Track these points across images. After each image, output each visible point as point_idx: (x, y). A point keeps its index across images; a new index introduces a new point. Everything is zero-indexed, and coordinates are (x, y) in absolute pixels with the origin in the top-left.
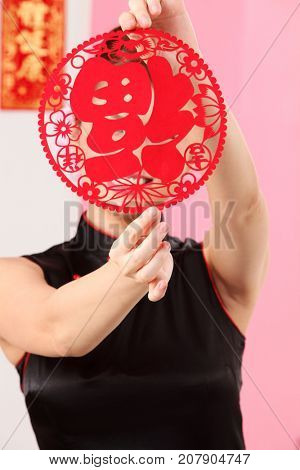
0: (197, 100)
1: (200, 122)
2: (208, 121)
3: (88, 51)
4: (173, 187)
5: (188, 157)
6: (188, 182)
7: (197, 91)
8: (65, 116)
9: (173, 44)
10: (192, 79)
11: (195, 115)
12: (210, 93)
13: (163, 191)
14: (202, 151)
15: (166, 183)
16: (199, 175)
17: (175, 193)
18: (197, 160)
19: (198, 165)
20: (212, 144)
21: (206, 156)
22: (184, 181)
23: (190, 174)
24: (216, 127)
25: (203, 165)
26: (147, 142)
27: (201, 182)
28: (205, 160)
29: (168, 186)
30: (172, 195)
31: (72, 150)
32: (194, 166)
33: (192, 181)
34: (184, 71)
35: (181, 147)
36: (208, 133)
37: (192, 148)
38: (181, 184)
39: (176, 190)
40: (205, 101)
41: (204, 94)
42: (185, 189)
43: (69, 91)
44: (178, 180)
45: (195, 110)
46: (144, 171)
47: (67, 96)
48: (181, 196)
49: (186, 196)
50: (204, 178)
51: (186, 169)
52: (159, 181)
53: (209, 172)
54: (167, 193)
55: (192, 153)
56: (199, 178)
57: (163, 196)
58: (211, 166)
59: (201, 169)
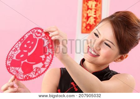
0: (46, 56)
1: (43, 62)
2: (45, 63)
6: (30, 77)
7: (47, 54)
9: (48, 38)
10: (48, 50)
11: (43, 60)
12: (50, 56)
13: (22, 76)
14: (39, 70)
15: (24, 74)
16: (34, 76)
17: (25, 78)
18: (36, 72)
20: (43, 70)
21: (39, 72)
22: (29, 76)
23: (32, 75)
24: (46, 66)
25: (37, 74)
26: (26, 61)
27: (33, 78)
29: (24, 75)
30: (23, 78)
32: (34, 73)
33: (31, 77)
34: (47, 46)
35: (34, 66)
36: (44, 66)
37: (37, 68)
38: (28, 76)
39: (25, 77)
40: (48, 57)
41: (48, 55)
42: (28, 78)
44: (27, 75)
45: (44, 58)
46: (21, 68)
47: (22, 42)
48: (25, 79)
49: (27, 80)
50: (35, 78)
51: (32, 73)
52: (23, 72)
53: (37, 77)
54: (22, 77)
55: (36, 69)
56: (33, 77)
57: (21, 77)
58: (39, 75)
59: (35, 75)
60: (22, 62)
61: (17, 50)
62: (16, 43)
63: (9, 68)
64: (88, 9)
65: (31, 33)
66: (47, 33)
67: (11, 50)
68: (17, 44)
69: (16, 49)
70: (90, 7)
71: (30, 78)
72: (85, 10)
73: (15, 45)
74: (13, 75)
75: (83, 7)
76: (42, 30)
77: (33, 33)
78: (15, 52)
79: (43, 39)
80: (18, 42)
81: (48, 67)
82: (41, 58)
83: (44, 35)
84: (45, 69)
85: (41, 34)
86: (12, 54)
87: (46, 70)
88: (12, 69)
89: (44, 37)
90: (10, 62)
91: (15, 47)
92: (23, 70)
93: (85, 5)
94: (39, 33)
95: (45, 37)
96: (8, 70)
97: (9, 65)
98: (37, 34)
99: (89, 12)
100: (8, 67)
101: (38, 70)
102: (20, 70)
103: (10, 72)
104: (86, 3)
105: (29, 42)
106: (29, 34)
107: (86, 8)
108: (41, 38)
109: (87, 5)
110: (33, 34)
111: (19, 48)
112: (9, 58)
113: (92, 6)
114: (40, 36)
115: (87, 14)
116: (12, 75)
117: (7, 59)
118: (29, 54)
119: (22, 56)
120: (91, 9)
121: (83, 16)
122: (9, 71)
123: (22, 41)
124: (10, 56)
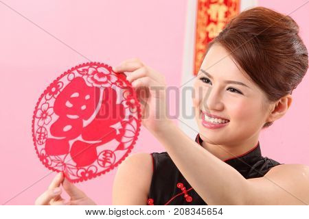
0: (124, 124)
1: (119, 138)
2: (124, 140)
3: (79, 72)
4: (80, 171)
5: (101, 157)
6: (91, 171)
7: (126, 119)
8: (49, 108)
9: (125, 85)
10: (127, 110)
11: (118, 132)
12: (134, 123)
13: (74, 171)
14: (111, 156)
15: (79, 166)
16: (100, 169)
17: (80, 176)
18: (105, 161)
19: (104, 164)
20: (120, 154)
21: (112, 160)
22: (89, 170)
23: (96, 167)
24: (127, 145)
25: (107, 164)
26: (80, 138)
27: (99, 174)
28: (110, 163)
29: (78, 169)
30: (77, 176)
31: (43, 131)
32: (101, 163)
33: (94, 171)
34: (124, 103)
35: (99, 149)
36: (121, 147)
37: (106, 152)
38: (87, 171)
39: (82, 173)
40: (128, 127)
41: (129, 122)
42: (87, 175)
43: (59, 93)
44: (86, 168)
45: (120, 130)
46: (69, 155)
47: (56, 96)
48: (83, 178)
49: (86, 180)
50: (104, 172)
51: (95, 163)
52: (75, 164)
53: (108, 170)
54: (75, 174)
55: (104, 155)
56: (99, 171)
57: (73, 175)
58: (112, 167)
59: (104, 167)
60: (71, 142)
61: (47, 114)
62: (40, 99)
63: (45, 161)
64: (209, 21)
65: (77, 75)
66: (121, 75)
67: (34, 117)
68: (43, 100)
69: (45, 112)
70: (213, 17)
71: (93, 175)
72: (203, 24)
73: (38, 103)
74: (58, 171)
75: (198, 17)
76: (110, 69)
77: (83, 75)
78: (47, 121)
79: (113, 86)
80: (42, 95)
81: (131, 147)
82: (114, 131)
83: (114, 79)
84: (124, 152)
85: (109, 78)
86: (41, 127)
87: (126, 155)
88: (52, 161)
89: (115, 84)
90: (43, 146)
91: (39, 107)
93: (202, 14)
94: (101, 75)
95: (118, 84)
96: (43, 163)
97: (44, 152)
98: (96, 77)
99: (212, 30)
100: (42, 158)
101: (108, 155)
102: (68, 159)
103: (50, 168)
104: (204, 8)
105: (76, 95)
106: (71, 77)
107: (205, 21)
108: (107, 85)
109: (206, 12)
110: (85, 77)
111: (51, 111)
112: (37, 137)
113: (217, 16)
114: (106, 82)
115: (208, 33)
116: (56, 172)
117: (34, 140)
118: (86, 123)
119: (67, 128)
120: (216, 23)
121: (198, 37)
122: (46, 165)
123: (55, 93)
124: (37, 132)
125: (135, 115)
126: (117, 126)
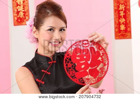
0: (101, 57)
1: (102, 62)
2: (104, 62)
5: (100, 71)
7: (101, 55)
9: (95, 44)
10: (100, 52)
11: (101, 60)
12: (105, 55)
14: (103, 69)
15: (95, 77)
18: (102, 72)
22: (99, 77)
24: (106, 63)
25: (104, 73)
26: (90, 68)
27: (103, 77)
28: (104, 71)
29: (95, 79)
30: (96, 81)
32: (101, 73)
33: (101, 77)
34: (98, 50)
35: (98, 69)
36: (105, 65)
37: (101, 69)
39: (97, 79)
40: (103, 57)
41: (103, 55)
42: (99, 79)
44: (98, 77)
45: (101, 59)
46: (89, 75)
48: (98, 81)
49: (100, 81)
50: (104, 76)
51: (99, 74)
52: (93, 77)
56: (103, 76)
57: (94, 81)
58: (106, 73)
59: (103, 74)
60: (88, 71)
65: (75, 47)
76: (87, 41)
79: (92, 46)
81: (108, 63)
82: (99, 60)
83: (91, 43)
84: (107, 66)
85: (89, 44)
92: (91, 75)
94: (86, 44)
95: (93, 44)
98: (84, 46)
102: (90, 77)
105: (79, 54)
108: (90, 46)
110: (79, 47)
114: (89, 46)
118: (89, 62)
119: (83, 66)
125: (104, 52)
126: (100, 58)
